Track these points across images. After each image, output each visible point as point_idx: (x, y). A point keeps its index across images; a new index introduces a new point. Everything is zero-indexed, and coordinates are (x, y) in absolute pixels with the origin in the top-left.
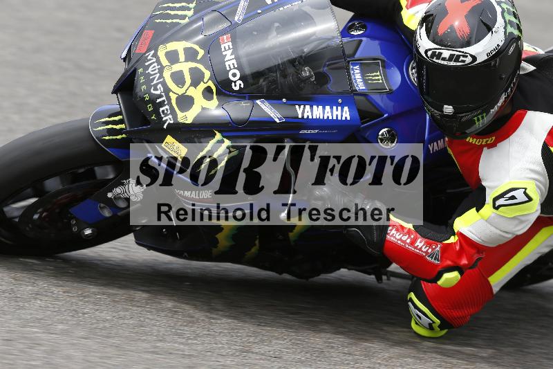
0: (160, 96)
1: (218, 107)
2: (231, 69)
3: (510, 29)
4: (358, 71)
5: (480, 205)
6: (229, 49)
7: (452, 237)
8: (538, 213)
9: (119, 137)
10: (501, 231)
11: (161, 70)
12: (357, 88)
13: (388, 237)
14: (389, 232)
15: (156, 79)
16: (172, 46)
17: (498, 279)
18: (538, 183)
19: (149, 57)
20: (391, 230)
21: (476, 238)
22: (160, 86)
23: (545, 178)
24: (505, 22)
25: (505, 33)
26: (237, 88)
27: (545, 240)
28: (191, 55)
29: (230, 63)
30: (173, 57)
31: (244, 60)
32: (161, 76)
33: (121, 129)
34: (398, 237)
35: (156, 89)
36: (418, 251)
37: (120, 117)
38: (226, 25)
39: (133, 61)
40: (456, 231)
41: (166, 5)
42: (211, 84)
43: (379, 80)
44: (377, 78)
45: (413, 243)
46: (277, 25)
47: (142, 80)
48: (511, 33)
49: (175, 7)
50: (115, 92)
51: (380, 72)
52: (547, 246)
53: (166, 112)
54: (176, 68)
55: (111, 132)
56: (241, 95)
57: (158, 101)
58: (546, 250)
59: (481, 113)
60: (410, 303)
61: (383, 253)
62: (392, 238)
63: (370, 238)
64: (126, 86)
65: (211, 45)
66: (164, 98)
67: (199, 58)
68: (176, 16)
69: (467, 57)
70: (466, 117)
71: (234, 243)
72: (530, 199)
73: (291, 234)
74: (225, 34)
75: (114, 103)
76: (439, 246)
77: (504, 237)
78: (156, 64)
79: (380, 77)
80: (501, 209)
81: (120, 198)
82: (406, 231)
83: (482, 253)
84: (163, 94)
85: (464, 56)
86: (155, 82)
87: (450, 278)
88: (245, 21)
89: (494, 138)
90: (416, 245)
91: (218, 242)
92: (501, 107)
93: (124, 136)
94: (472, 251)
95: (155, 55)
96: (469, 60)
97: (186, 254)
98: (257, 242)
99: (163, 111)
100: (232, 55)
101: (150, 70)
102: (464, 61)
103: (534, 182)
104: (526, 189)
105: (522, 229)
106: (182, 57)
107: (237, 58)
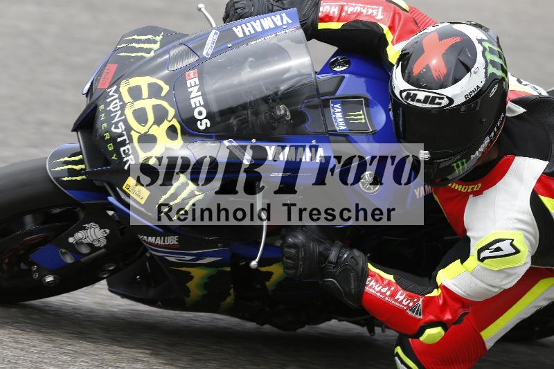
0: (121, 135)
1: (182, 147)
2: (196, 107)
3: (491, 70)
4: (340, 110)
5: (464, 257)
6: (196, 85)
7: (436, 290)
8: (529, 265)
9: (79, 178)
10: (487, 284)
11: (123, 107)
12: (337, 129)
13: (367, 288)
14: (367, 283)
15: (117, 116)
16: (135, 81)
17: (491, 334)
18: (527, 234)
19: (110, 94)
20: (370, 281)
21: (460, 291)
22: (121, 124)
23: (534, 228)
24: (486, 62)
25: (486, 73)
26: (202, 127)
27: (543, 293)
28: (155, 91)
29: (196, 100)
30: (136, 93)
31: (211, 97)
32: (122, 114)
33: (82, 169)
34: (377, 289)
35: (117, 127)
36: (398, 305)
37: (80, 157)
38: (192, 59)
39: (95, 97)
40: (439, 284)
41: (131, 38)
42: (175, 123)
43: (361, 119)
44: (359, 117)
45: (393, 295)
46: (250, 59)
47: (103, 117)
48: (493, 74)
49: (141, 40)
50: (75, 129)
51: (363, 111)
52: (545, 299)
53: (127, 151)
54: (139, 104)
55: (72, 173)
56: (207, 135)
57: (119, 140)
58: (545, 303)
59: (461, 159)
60: (396, 358)
61: (361, 306)
62: (371, 290)
63: (347, 289)
64: (87, 124)
65: (177, 81)
66: (125, 137)
67: (163, 94)
68: (141, 50)
69: (442, 98)
70: (444, 163)
71: (206, 292)
72: (518, 251)
73: (268, 284)
74: (192, 69)
75: (74, 142)
76: (421, 300)
77: (490, 291)
78: (117, 101)
79: (363, 117)
80: (486, 261)
81: (82, 243)
82: (385, 283)
83: (468, 308)
84: (124, 133)
85: (440, 98)
86: (116, 120)
87: (433, 334)
88: (214, 55)
89: (480, 185)
90: (396, 298)
91: (189, 291)
92: (483, 153)
93: (84, 177)
94: (457, 306)
95: (117, 91)
96: (445, 102)
97: (159, 303)
98: (232, 291)
99: (124, 151)
100: (198, 91)
101: (111, 107)
102: (440, 104)
103: (522, 233)
104: (513, 240)
105: (509, 283)
106: (145, 93)
107: (203, 95)
